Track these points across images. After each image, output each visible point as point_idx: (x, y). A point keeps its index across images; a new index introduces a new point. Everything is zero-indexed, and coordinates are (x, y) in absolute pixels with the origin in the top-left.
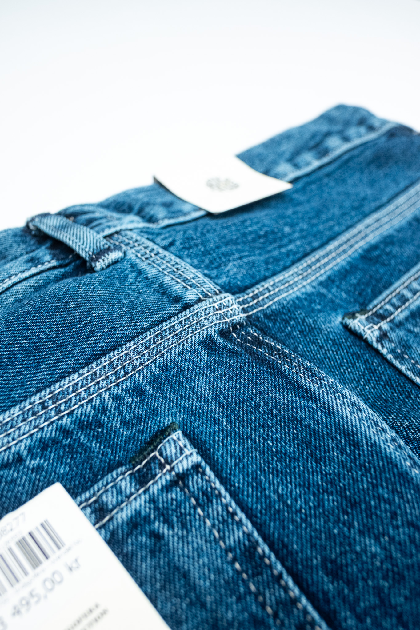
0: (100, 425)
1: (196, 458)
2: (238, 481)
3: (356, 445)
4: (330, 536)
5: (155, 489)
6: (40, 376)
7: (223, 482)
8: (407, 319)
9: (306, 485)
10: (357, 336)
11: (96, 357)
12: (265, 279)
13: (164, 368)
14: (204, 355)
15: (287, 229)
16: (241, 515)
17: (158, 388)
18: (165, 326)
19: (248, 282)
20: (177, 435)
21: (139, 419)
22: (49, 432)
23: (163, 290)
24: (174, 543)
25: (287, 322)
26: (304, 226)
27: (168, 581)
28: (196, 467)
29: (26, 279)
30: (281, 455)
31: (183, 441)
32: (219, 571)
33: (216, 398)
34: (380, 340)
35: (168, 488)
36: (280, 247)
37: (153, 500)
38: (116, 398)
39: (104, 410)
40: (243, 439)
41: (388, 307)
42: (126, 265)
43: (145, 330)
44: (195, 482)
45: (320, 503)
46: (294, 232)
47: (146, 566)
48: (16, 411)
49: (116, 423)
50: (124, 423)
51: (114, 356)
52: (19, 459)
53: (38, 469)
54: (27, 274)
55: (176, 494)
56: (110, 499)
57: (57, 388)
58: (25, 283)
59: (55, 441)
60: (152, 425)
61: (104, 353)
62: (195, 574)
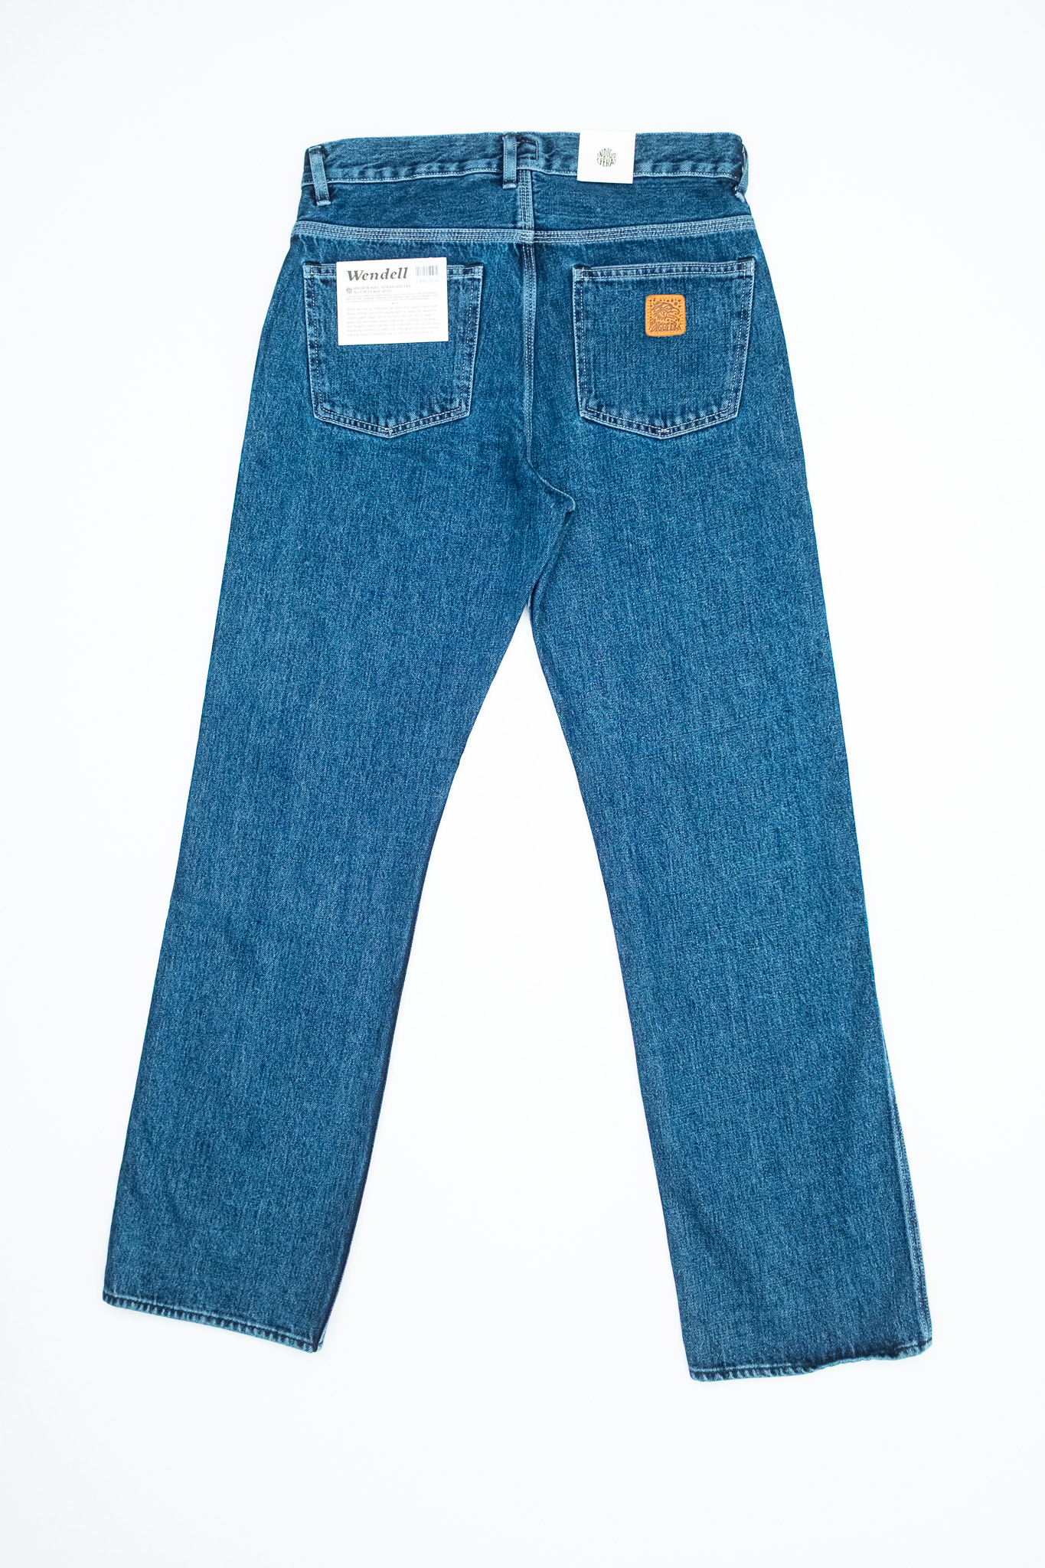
0: (467, 249)
1: (481, 277)
2: (486, 291)
3: (519, 305)
4: (493, 319)
5: (466, 277)
6: (459, 222)
7: (483, 288)
8: (602, 282)
9: (500, 304)
10: (571, 276)
11: (477, 227)
12: (564, 229)
13: (493, 244)
14: (507, 248)
15: (599, 210)
16: (480, 299)
17: (487, 249)
18: (502, 230)
19: (553, 227)
20: (481, 267)
21: (477, 254)
22: (452, 242)
23: (515, 214)
24: (461, 293)
25: (553, 253)
26: (611, 211)
27: (454, 300)
28: (479, 279)
29: (481, 173)
30: (502, 293)
31: (481, 270)
32: (466, 307)
33: (498, 265)
34: (577, 282)
35: (469, 279)
36: (588, 217)
37: (464, 279)
38: (474, 244)
39: (469, 245)
40: (497, 281)
41: (599, 273)
42: (513, 193)
43: (496, 228)
44: (476, 283)
45: (499, 311)
46: (601, 213)
47: (452, 293)
48: (447, 230)
49: (471, 252)
50: (473, 252)
51: (482, 230)
52: (441, 244)
53: (444, 250)
54: (482, 171)
55: (470, 282)
56: (455, 272)
57: (461, 230)
58: (480, 175)
59: (452, 245)
60: (479, 259)
61: (480, 227)
62: (460, 303)
